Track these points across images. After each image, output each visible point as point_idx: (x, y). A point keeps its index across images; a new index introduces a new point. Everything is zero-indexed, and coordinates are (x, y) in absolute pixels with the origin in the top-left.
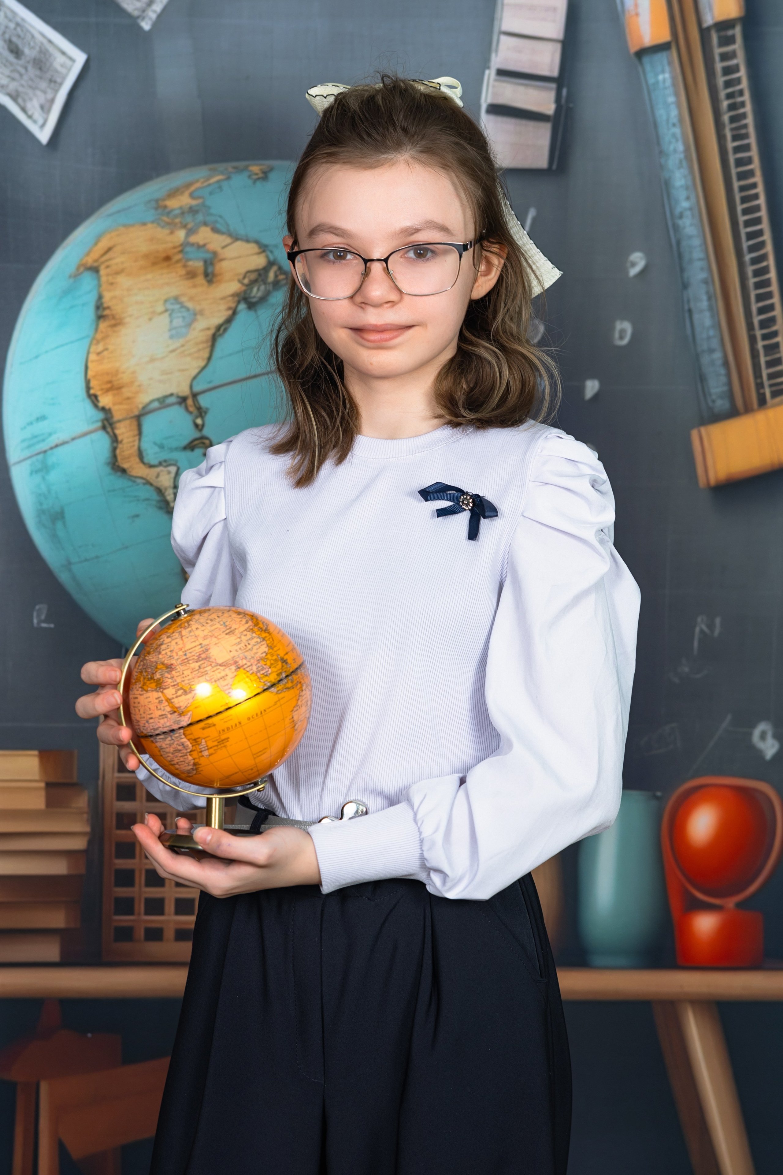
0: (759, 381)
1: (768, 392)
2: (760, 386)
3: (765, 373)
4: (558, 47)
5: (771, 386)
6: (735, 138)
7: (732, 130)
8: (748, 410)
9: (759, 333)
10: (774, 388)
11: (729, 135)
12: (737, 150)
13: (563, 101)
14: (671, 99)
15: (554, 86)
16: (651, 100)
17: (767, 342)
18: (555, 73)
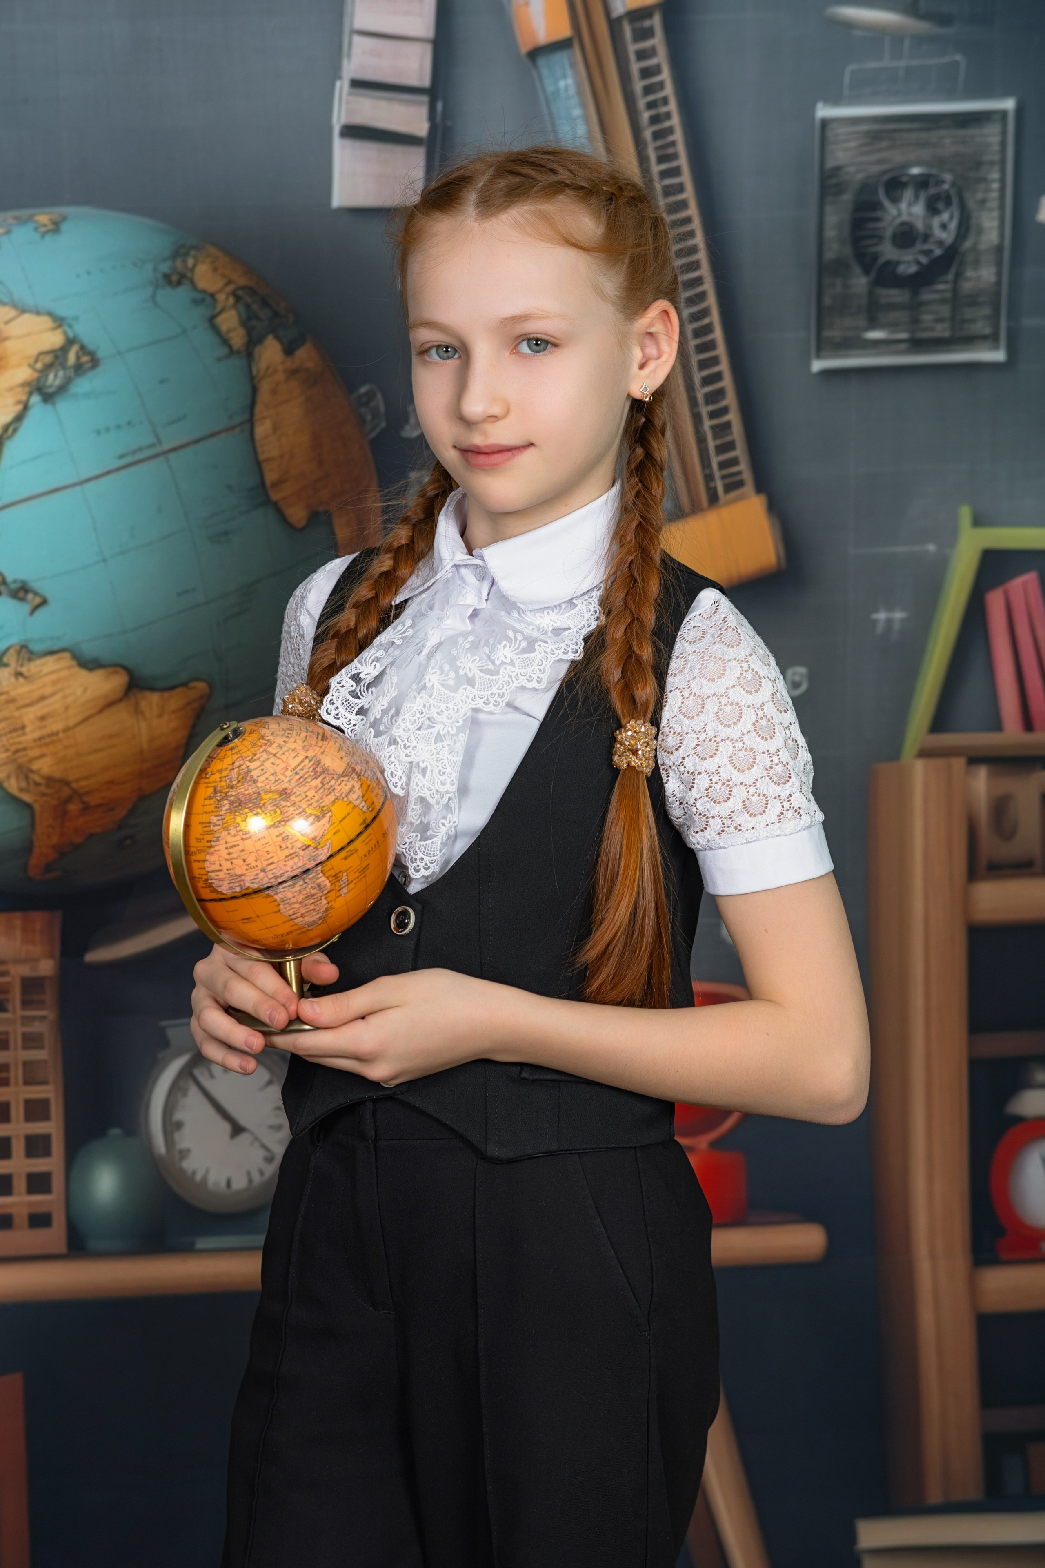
0: (708, 471)
1: (719, 486)
2: (709, 478)
3: (715, 461)
4: (428, 49)
5: (723, 477)
6: (661, 159)
7: (657, 149)
8: (696, 509)
9: (704, 410)
10: (728, 481)
11: (653, 156)
12: (664, 174)
13: (439, 118)
14: (577, 112)
15: (425, 99)
16: (550, 114)
17: (715, 422)
18: (426, 82)
